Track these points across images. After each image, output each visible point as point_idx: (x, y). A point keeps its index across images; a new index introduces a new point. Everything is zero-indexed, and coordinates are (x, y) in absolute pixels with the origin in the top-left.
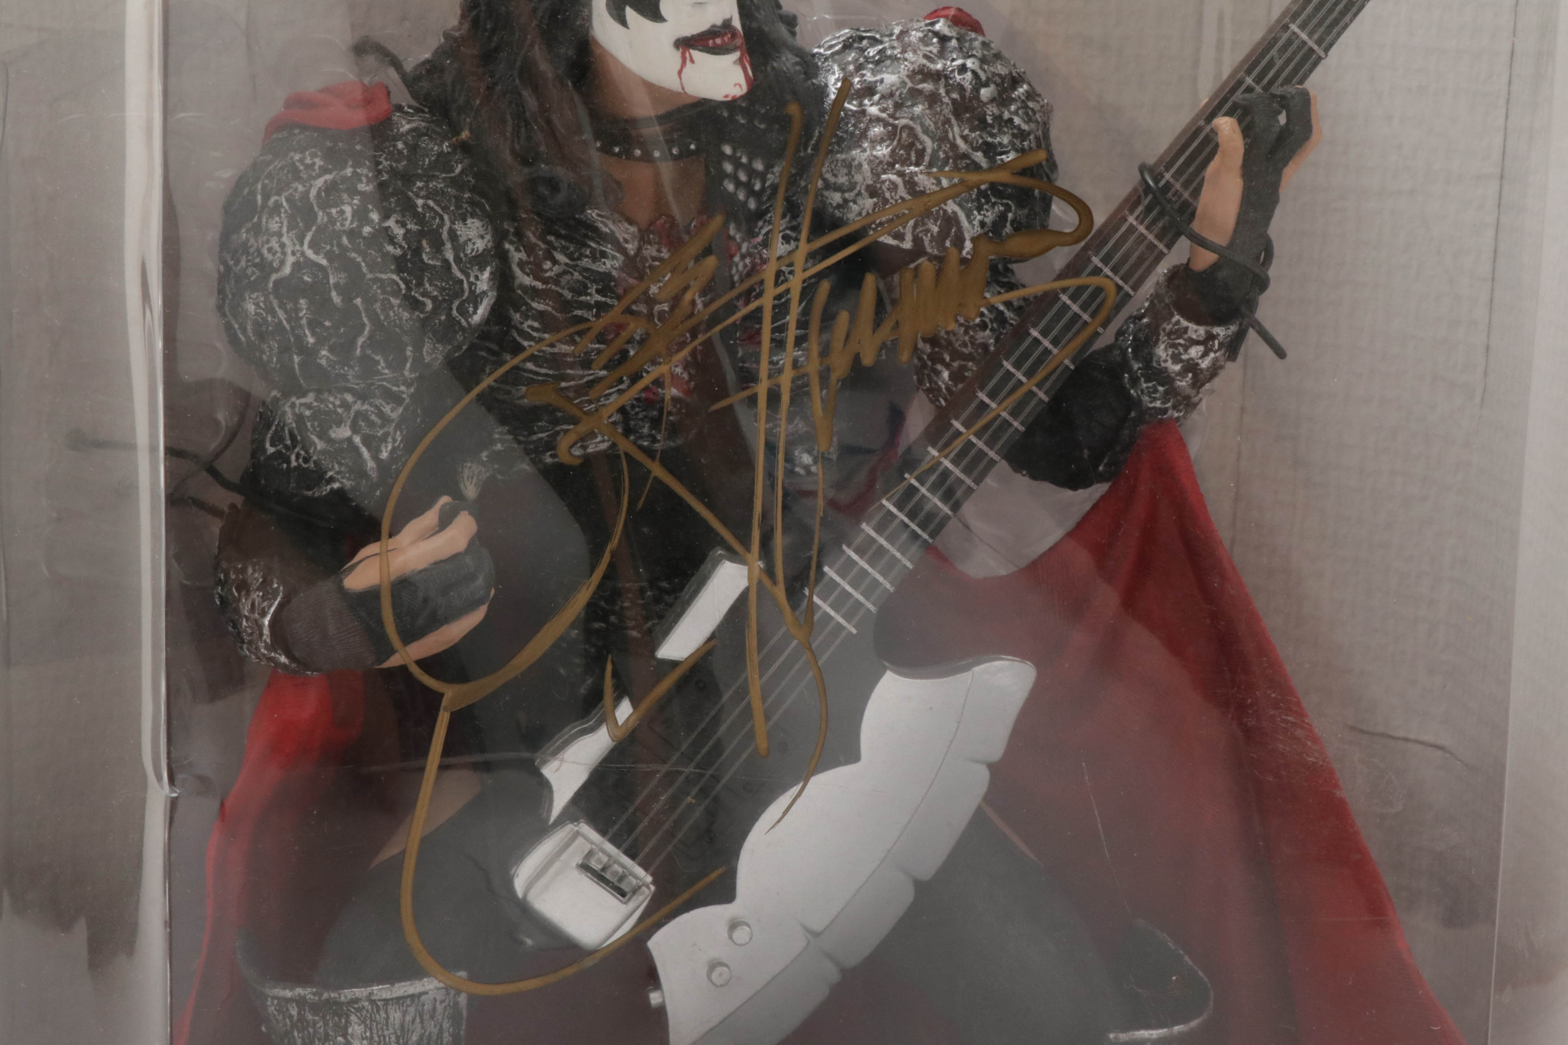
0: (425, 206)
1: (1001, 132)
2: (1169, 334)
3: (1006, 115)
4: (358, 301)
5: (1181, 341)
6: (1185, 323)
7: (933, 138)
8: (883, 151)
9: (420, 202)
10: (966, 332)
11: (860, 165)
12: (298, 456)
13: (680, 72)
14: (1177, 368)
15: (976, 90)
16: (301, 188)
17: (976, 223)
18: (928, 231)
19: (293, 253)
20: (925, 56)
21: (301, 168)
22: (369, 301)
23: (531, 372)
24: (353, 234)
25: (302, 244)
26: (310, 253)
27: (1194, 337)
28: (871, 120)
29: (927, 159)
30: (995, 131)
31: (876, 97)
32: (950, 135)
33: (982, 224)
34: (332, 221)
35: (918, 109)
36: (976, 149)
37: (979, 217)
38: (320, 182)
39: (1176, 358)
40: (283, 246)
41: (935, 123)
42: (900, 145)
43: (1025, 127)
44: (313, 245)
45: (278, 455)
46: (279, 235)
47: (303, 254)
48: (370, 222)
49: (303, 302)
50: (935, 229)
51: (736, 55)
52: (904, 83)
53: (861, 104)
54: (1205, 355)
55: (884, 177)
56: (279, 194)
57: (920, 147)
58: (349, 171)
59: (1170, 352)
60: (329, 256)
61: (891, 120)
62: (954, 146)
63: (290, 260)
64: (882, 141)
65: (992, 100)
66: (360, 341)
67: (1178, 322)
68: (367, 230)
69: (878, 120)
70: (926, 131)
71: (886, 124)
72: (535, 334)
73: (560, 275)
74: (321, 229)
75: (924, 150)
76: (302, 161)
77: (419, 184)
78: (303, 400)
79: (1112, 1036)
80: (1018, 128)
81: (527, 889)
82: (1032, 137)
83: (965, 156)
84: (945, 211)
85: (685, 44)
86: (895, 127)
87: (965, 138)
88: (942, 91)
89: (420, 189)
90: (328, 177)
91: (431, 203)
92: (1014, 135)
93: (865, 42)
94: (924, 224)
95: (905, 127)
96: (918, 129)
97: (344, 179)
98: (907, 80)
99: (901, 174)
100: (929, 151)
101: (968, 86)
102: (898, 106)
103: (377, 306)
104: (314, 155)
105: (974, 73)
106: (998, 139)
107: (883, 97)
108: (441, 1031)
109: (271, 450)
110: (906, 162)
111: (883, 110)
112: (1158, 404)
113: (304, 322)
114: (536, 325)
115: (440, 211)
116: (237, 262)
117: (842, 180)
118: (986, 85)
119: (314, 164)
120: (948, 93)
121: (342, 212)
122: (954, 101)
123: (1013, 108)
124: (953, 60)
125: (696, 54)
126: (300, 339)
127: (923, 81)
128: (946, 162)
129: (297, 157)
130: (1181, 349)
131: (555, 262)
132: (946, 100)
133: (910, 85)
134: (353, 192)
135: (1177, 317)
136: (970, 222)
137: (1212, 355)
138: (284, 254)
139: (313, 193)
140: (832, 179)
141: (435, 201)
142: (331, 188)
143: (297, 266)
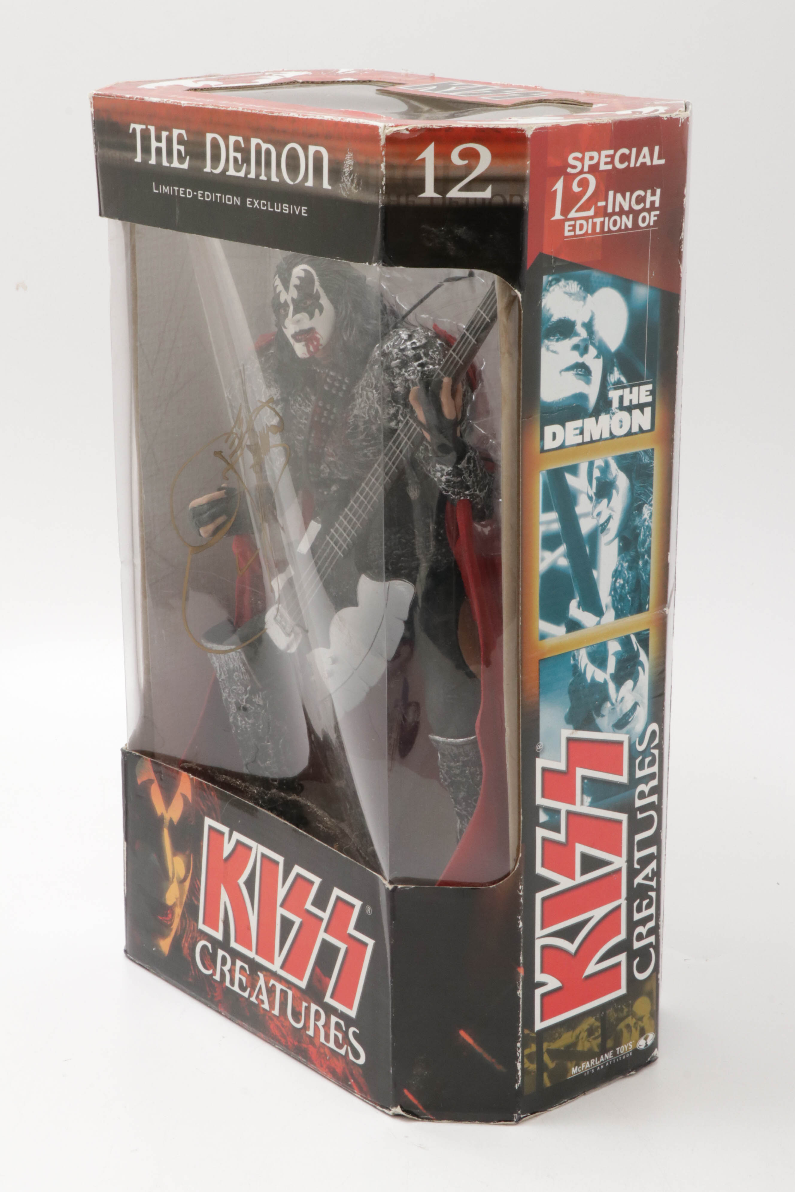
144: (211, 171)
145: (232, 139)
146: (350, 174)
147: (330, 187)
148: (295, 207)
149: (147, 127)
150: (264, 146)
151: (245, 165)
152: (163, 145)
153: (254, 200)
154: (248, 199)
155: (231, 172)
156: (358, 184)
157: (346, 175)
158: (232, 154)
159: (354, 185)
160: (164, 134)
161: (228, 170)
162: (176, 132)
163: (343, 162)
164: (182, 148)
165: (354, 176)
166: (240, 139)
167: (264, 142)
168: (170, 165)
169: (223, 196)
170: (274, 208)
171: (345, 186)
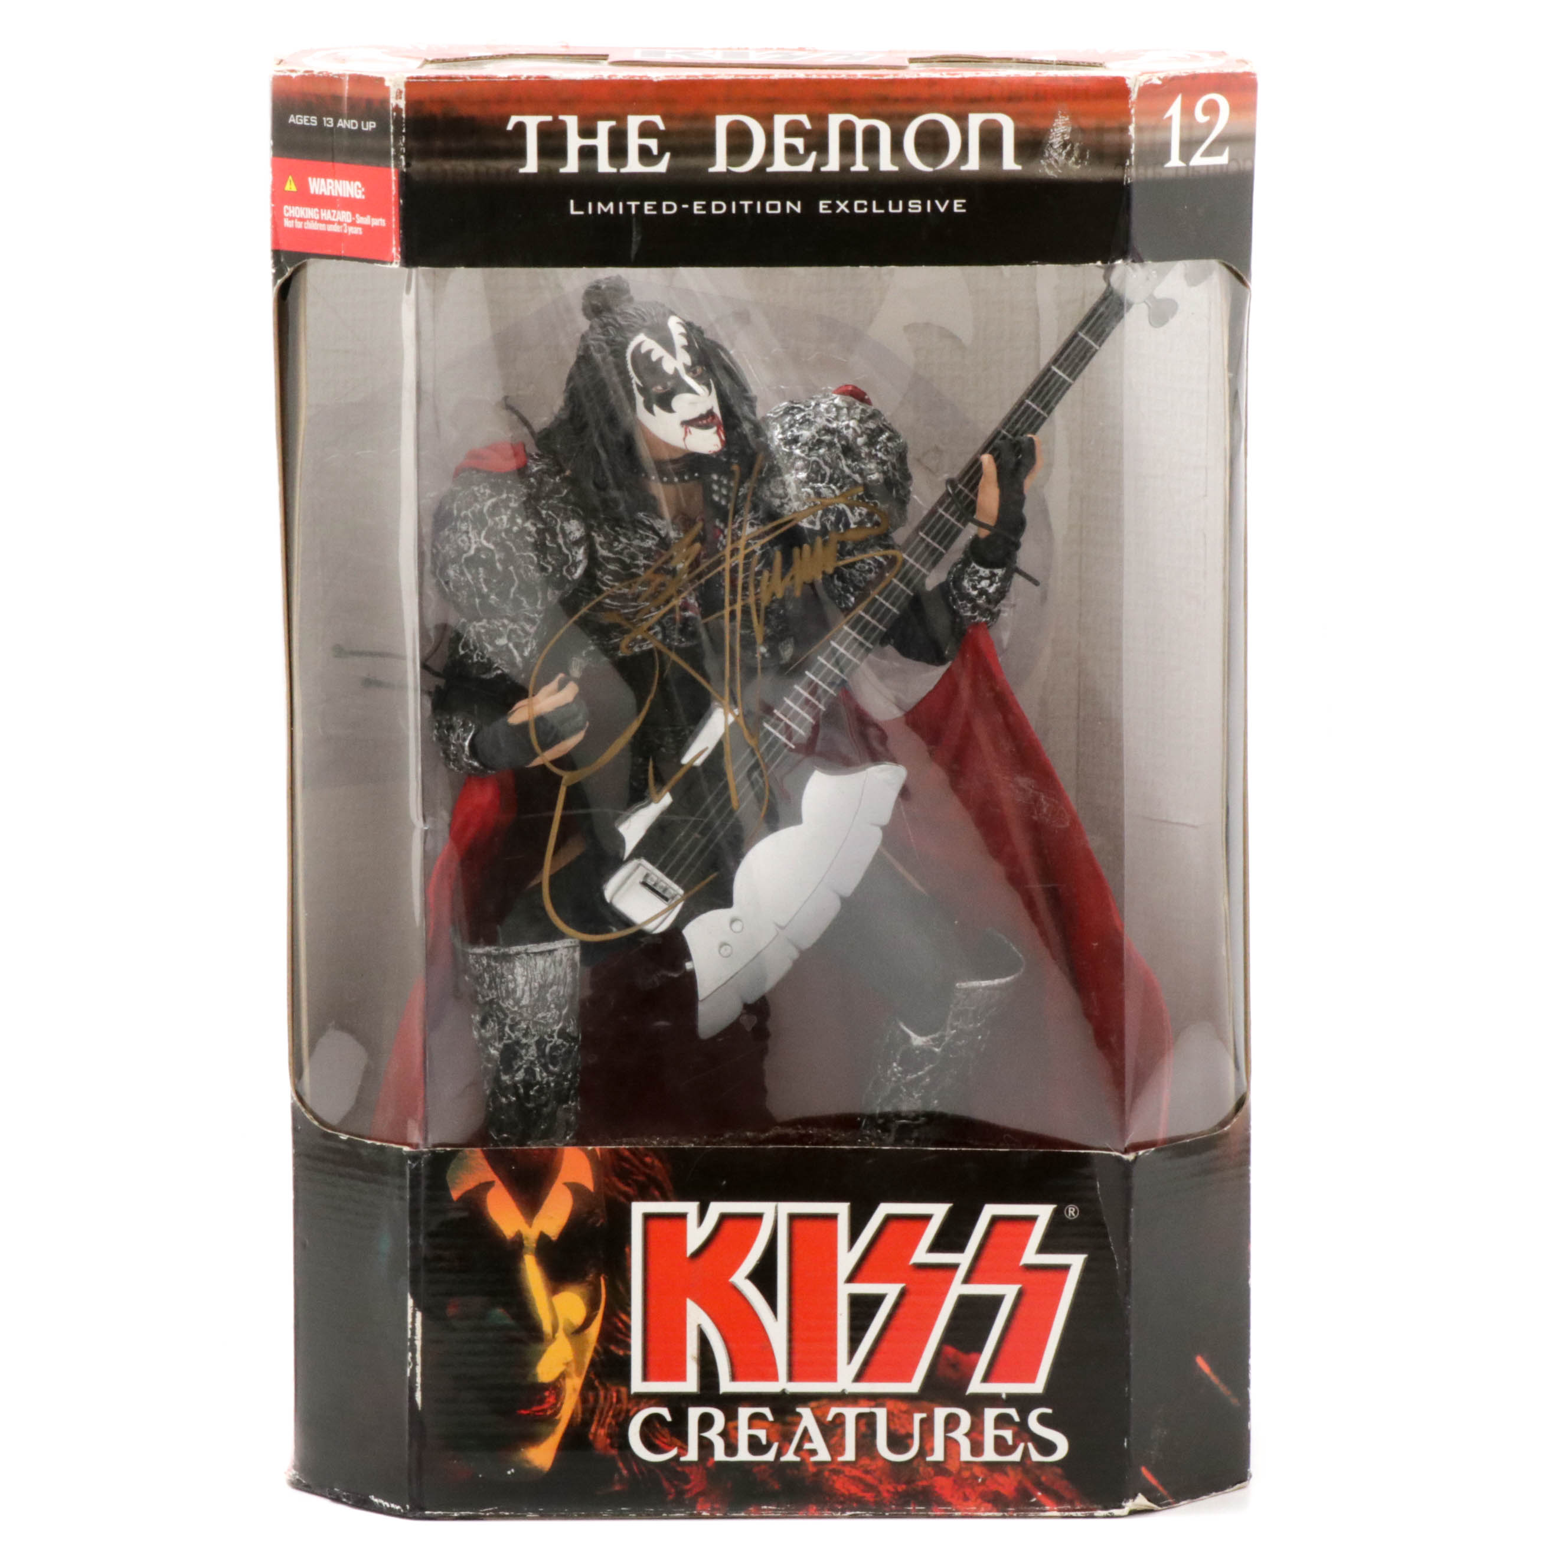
0: (548, 515)
1: (870, 462)
2: (969, 575)
3: (874, 452)
4: (511, 568)
5: (976, 578)
6: (977, 567)
7: (831, 468)
8: (803, 475)
9: (544, 512)
10: (861, 575)
11: (790, 484)
12: (478, 655)
13: (684, 439)
14: (975, 593)
15: (855, 439)
16: (478, 506)
17: (857, 514)
18: (828, 520)
19: (476, 542)
20: (828, 421)
21: (478, 495)
22: (517, 568)
23: (608, 604)
24: (508, 531)
25: (480, 538)
26: (485, 543)
27: (983, 575)
28: (796, 458)
29: (827, 479)
30: (867, 461)
31: (799, 444)
32: (840, 465)
33: (860, 514)
34: (496, 524)
35: (822, 451)
36: (854, 473)
37: (858, 511)
38: (489, 503)
39: (974, 588)
40: (469, 539)
41: (831, 459)
42: (812, 471)
43: (884, 458)
44: (487, 539)
45: (466, 656)
46: (467, 532)
47: (481, 543)
48: (516, 524)
49: (481, 570)
50: (833, 518)
51: (715, 429)
52: (813, 437)
53: (791, 448)
54: (991, 585)
55: (803, 490)
56: (467, 510)
57: (823, 472)
58: (504, 496)
59: (971, 583)
60: (496, 544)
61: (807, 458)
62: (842, 471)
63: (474, 547)
64: (802, 469)
65: (865, 444)
66: (513, 590)
67: (974, 567)
68: (515, 529)
69: (800, 458)
70: (826, 463)
71: (804, 459)
72: (610, 583)
73: (623, 550)
74: (490, 529)
75: (825, 474)
76: (478, 491)
77: (543, 502)
78: (480, 624)
79: (957, 985)
80: (881, 459)
81: (612, 898)
82: (889, 464)
83: (849, 477)
84: (838, 508)
85: (687, 424)
86: (809, 461)
87: (848, 466)
88: (836, 440)
89: (544, 505)
90: (494, 500)
91: (550, 512)
92: (878, 464)
93: (796, 410)
94: (826, 515)
95: (815, 461)
96: (821, 462)
97: (503, 501)
98: (817, 435)
99: (813, 488)
100: (828, 474)
101: (850, 437)
102: (810, 450)
103: (522, 571)
104: (485, 488)
105: (854, 430)
106: (868, 466)
107: (802, 445)
108: (565, 973)
109: (462, 652)
110: (816, 481)
111: (803, 452)
112: (969, 614)
113: (482, 580)
114: (610, 578)
115: (555, 516)
116: (443, 548)
117: (781, 491)
118: (861, 436)
119: (485, 493)
120: (839, 441)
121: (501, 520)
122: (843, 446)
123: (878, 447)
124: (843, 421)
125: (693, 430)
126: (479, 590)
127: (824, 435)
128: (838, 481)
129: (476, 489)
130: (977, 582)
131: (620, 542)
132: (838, 445)
133: (817, 437)
134: (507, 507)
135: (973, 564)
136: (853, 513)
137: (995, 585)
138: (470, 542)
139: (485, 510)
140: (775, 492)
141: (553, 511)
142: (495, 506)
143: (478, 550)
144: (728, 169)
145: (781, 121)
146: (1064, 145)
147: (1019, 167)
148: (937, 202)
149: (556, 119)
150: (861, 125)
151: (814, 155)
152: (602, 142)
153: (838, 202)
154: (821, 202)
155: (780, 165)
156: (1082, 157)
157: (1055, 147)
158: (780, 141)
159: (1073, 159)
160: (603, 127)
161: (771, 164)
162: (634, 122)
163: (1049, 130)
164: (653, 144)
165: (1072, 147)
166: (804, 119)
167: (861, 116)
168: (618, 170)
169: (759, 204)
170: (886, 207)
171: (1053, 163)
